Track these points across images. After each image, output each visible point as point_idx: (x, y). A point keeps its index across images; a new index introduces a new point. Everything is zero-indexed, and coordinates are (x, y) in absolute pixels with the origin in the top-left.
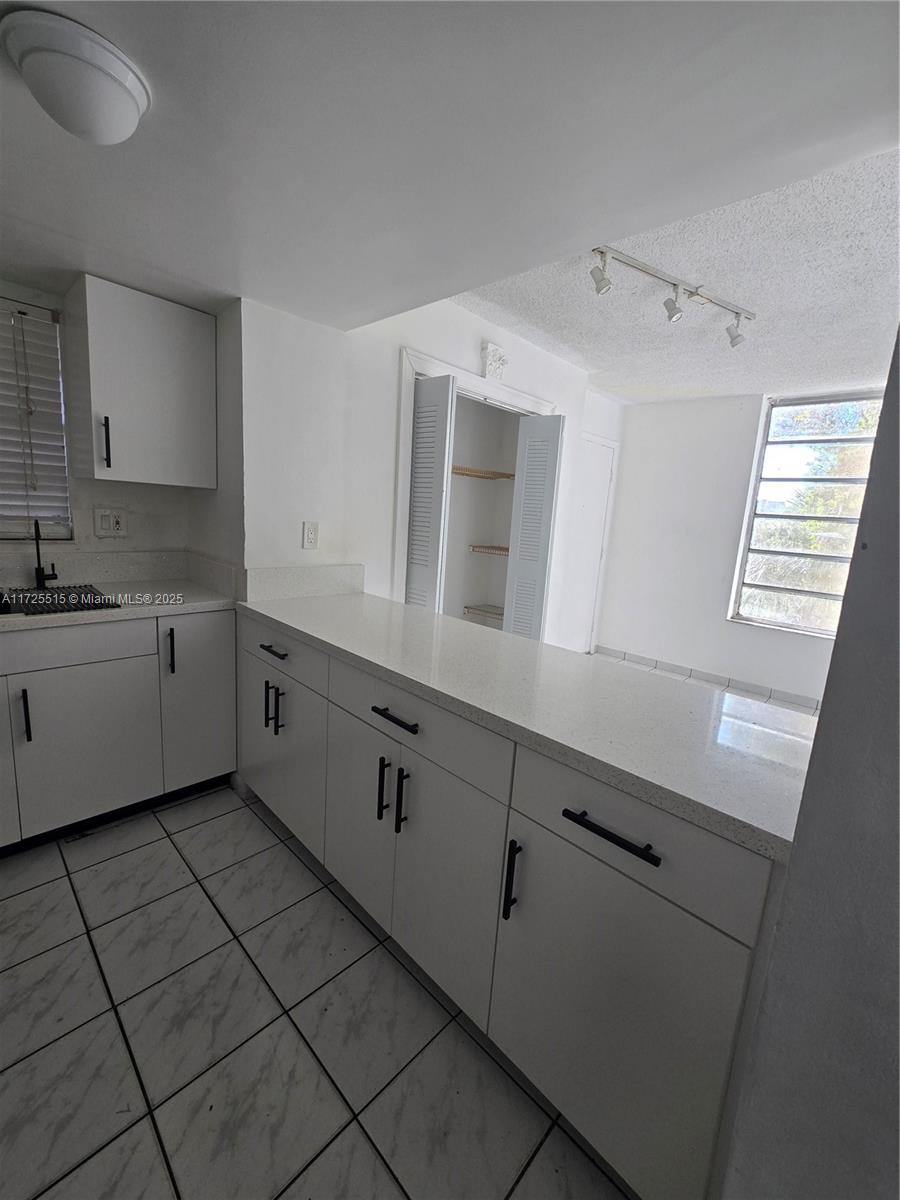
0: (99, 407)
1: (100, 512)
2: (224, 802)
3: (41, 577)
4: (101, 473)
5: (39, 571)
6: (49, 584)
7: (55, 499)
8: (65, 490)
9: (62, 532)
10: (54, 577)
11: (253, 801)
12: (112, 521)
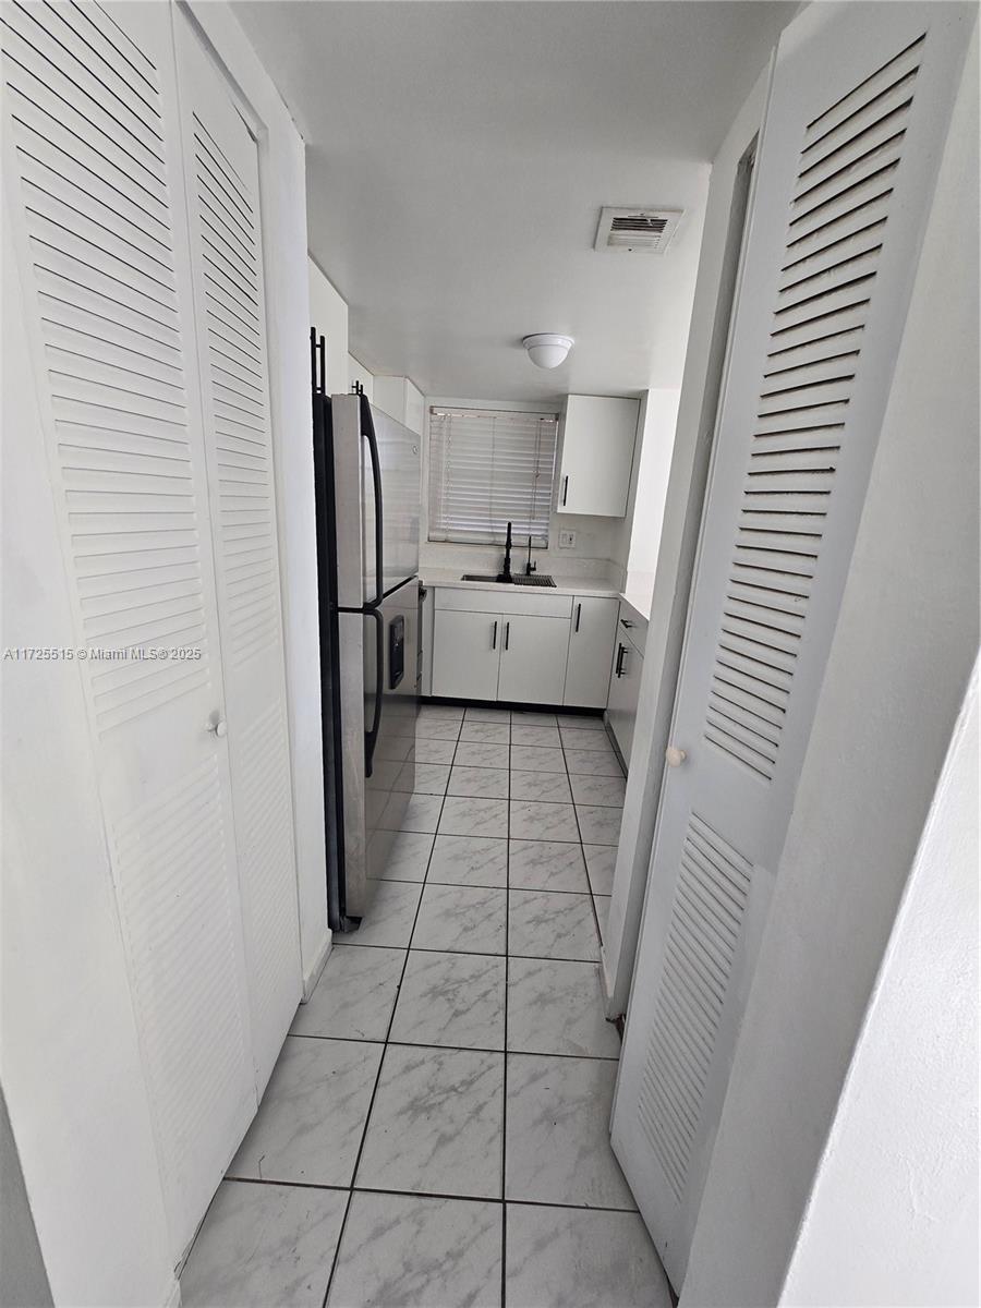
0: (564, 472)
1: (563, 532)
2: (595, 724)
3: (529, 568)
4: (561, 509)
5: (529, 565)
6: (532, 573)
7: (542, 524)
8: (548, 519)
9: (543, 544)
10: (534, 569)
11: (609, 729)
12: (568, 538)
